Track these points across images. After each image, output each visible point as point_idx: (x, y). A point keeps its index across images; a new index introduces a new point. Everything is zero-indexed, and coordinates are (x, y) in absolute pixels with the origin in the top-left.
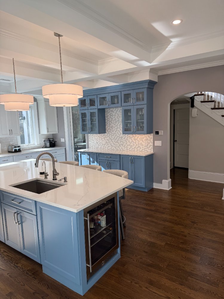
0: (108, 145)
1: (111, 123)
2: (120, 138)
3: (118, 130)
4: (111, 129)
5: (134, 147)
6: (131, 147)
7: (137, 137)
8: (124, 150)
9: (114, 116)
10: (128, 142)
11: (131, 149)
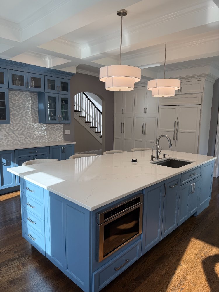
0: (7, 140)
2: (27, 129)
3: (23, 119)
9: (17, 101)
11: (41, 140)
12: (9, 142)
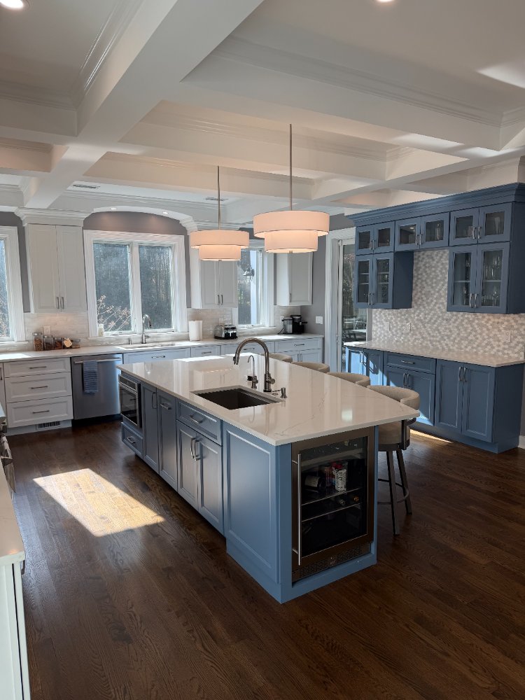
0: (415, 337)
1: (425, 285)
2: (445, 322)
3: (441, 301)
4: (425, 299)
5: (476, 343)
6: (469, 343)
7: (485, 320)
8: (453, 351)
9: (433, 269)
10: (462, 330)
11: (470, 347)
12: (417, 341)
